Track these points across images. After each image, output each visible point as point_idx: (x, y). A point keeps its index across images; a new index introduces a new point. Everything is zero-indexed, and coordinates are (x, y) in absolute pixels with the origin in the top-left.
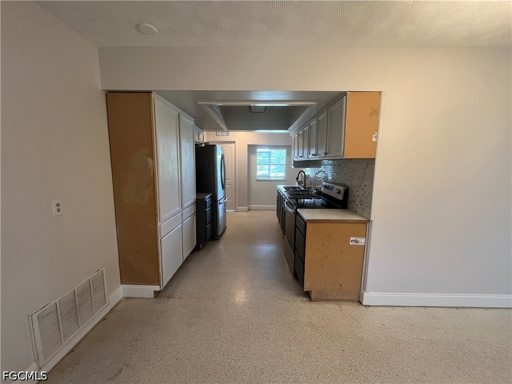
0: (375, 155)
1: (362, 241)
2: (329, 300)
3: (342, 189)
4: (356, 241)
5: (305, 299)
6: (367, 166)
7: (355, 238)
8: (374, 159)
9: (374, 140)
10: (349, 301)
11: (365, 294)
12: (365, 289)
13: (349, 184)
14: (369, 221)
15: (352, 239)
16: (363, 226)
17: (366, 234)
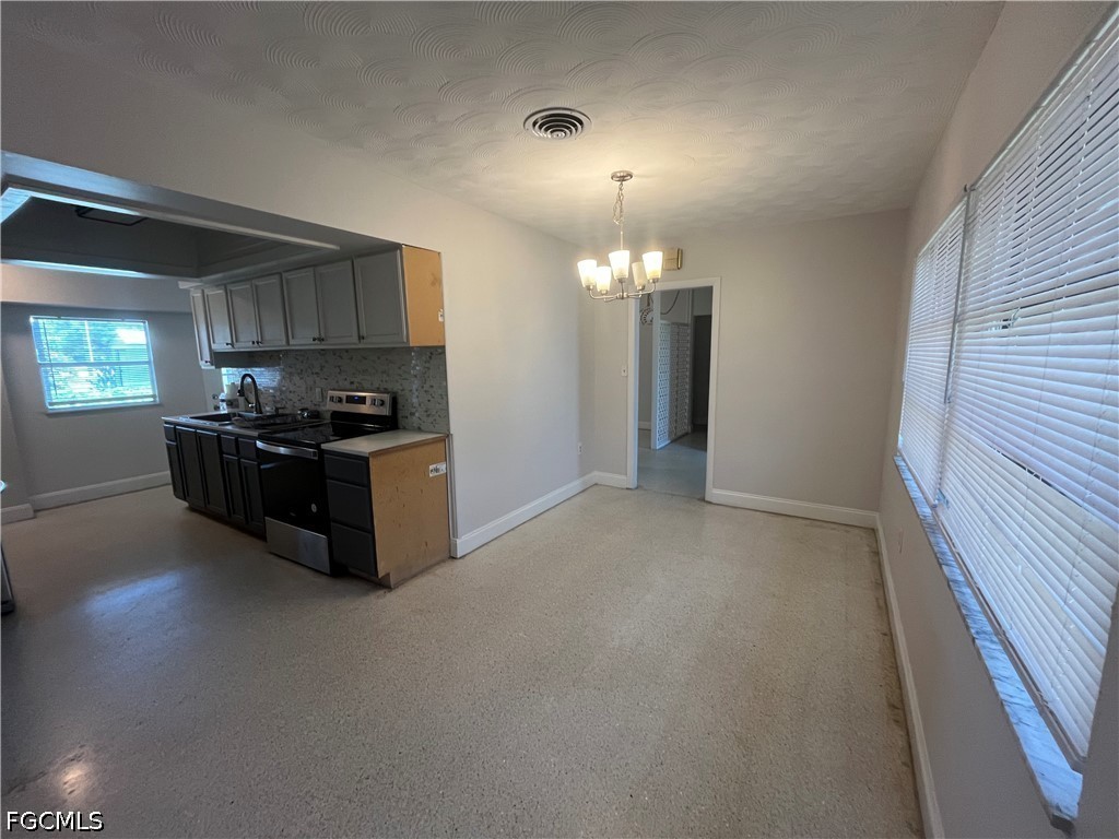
0: (444, 341)
1: (443, 467)
2: (414, 576)
3: (386, 397)
4: (437, 470)
5: (381, 592)
6: (430, 358)
7: (434, 466)
8: (444, 347)
9: (440, 319)
10: (438, 563)
11: (458, 541)
12: (455, 536)
13: (396, 387)
14: (448, 435)
15: (431, 467)
16: (441, 445)
17: (447, 457)
